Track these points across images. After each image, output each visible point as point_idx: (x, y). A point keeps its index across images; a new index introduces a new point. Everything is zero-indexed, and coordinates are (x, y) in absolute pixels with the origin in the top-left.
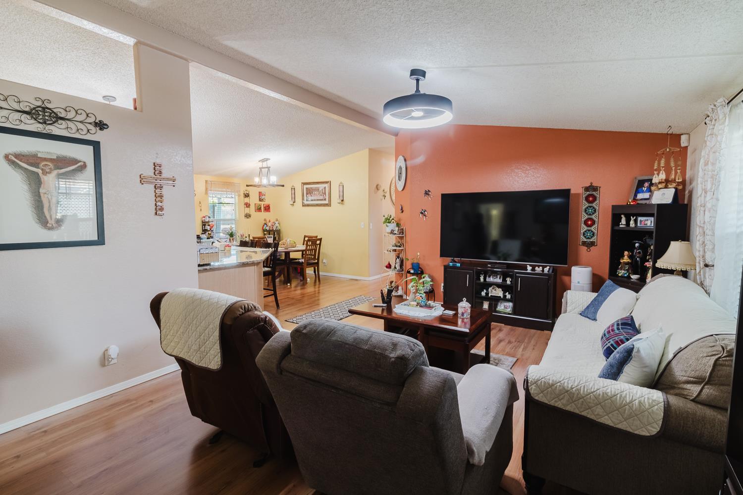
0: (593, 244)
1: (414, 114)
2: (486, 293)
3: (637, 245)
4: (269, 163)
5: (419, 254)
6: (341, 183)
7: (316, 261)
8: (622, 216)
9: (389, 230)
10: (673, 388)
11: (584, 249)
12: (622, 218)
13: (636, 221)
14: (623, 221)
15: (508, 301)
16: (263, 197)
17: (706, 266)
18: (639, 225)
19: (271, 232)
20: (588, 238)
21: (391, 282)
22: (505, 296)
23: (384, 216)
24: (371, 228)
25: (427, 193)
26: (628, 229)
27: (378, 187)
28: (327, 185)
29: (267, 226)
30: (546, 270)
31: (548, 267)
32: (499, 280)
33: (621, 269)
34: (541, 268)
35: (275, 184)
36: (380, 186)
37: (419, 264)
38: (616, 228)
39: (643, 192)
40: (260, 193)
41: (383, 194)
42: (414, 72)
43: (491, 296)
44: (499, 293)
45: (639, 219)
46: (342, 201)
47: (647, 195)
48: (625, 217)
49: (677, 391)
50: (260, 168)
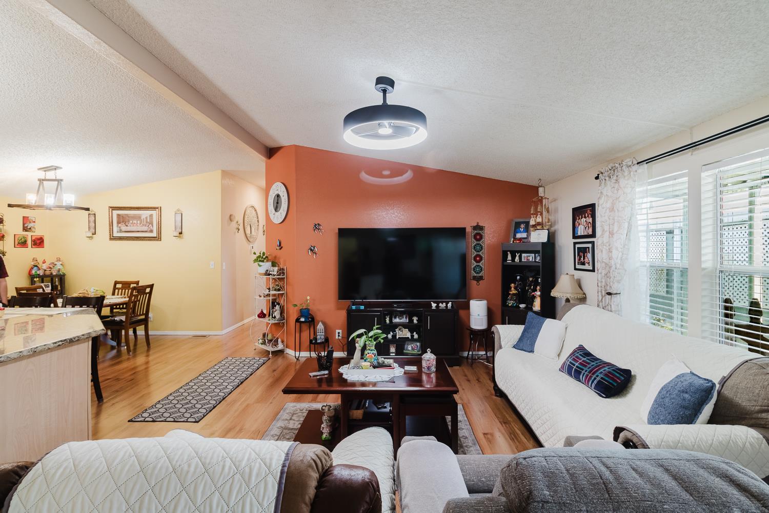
0: (481, 278)
1: (382, 131)
2: (392, 336)
3: (518, 277)
4: (59, 174)
5: (308, 298)
6: (178, 210)
7: (143, 317)
8: (509, 253)
9: (262, 270)
10: (745, 418)
11: (474, 282)
12: (508, 254)
13: (520, 257)
14: (509, 257)
15: (416, 340)
16: (30, 225)
17: (609, 294)
18: (523, 260)
19: (45, 279)
20: (478, 273)
21: (264, 335)
22: (412, 336)
23: (255, 253)
24: (224, 268)
25: (317, 227)
26: (513, 263)
27: (232, 218)
28: (154, 213)
29: (39, 269)
30: (450, 305)
31: (450, 303)
32: (405, 320)
33: (511, 300)
34: (444, 304)
35: (73, 205)
36: (235, 217)
37: (308, 310)
38: (505, 263)
39: (521, 232)
40: (25, 219)
41: (236, 226)
42: (380, 80)
43: (399, 338)
44: (406, 333)
45: (523, 255)
46: (181, 233)
47: (524, 235)
48: (510, 253)
49: (753, 421)
50: (40, 180)
